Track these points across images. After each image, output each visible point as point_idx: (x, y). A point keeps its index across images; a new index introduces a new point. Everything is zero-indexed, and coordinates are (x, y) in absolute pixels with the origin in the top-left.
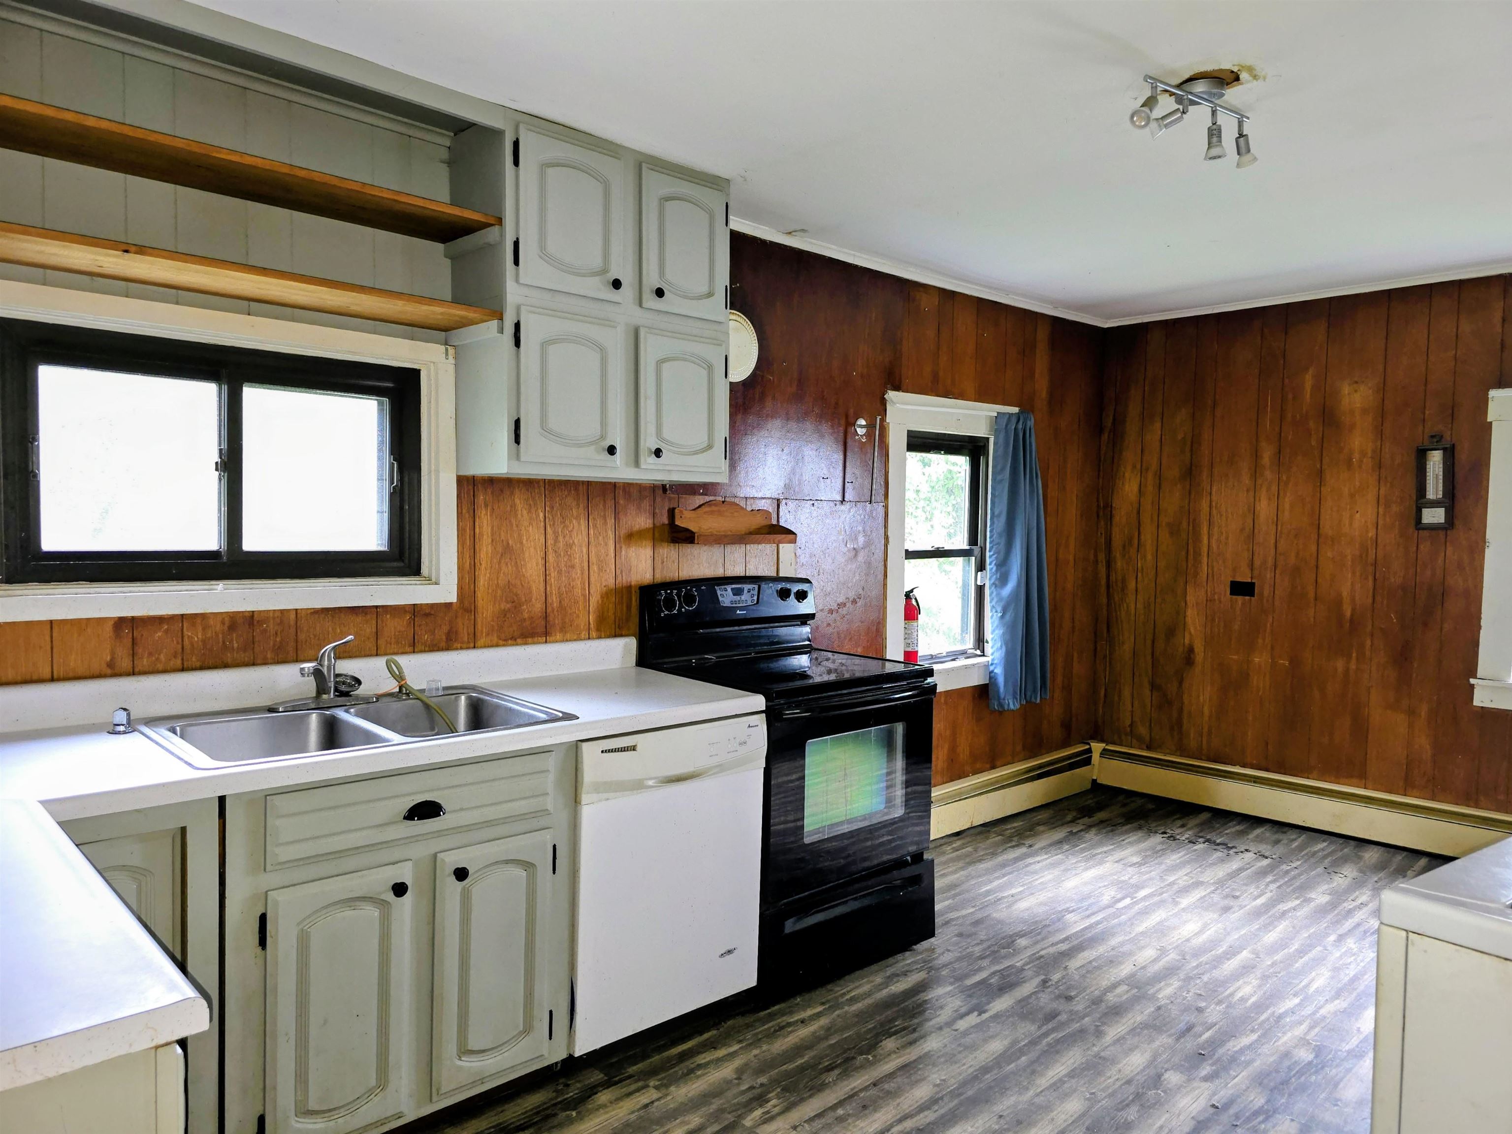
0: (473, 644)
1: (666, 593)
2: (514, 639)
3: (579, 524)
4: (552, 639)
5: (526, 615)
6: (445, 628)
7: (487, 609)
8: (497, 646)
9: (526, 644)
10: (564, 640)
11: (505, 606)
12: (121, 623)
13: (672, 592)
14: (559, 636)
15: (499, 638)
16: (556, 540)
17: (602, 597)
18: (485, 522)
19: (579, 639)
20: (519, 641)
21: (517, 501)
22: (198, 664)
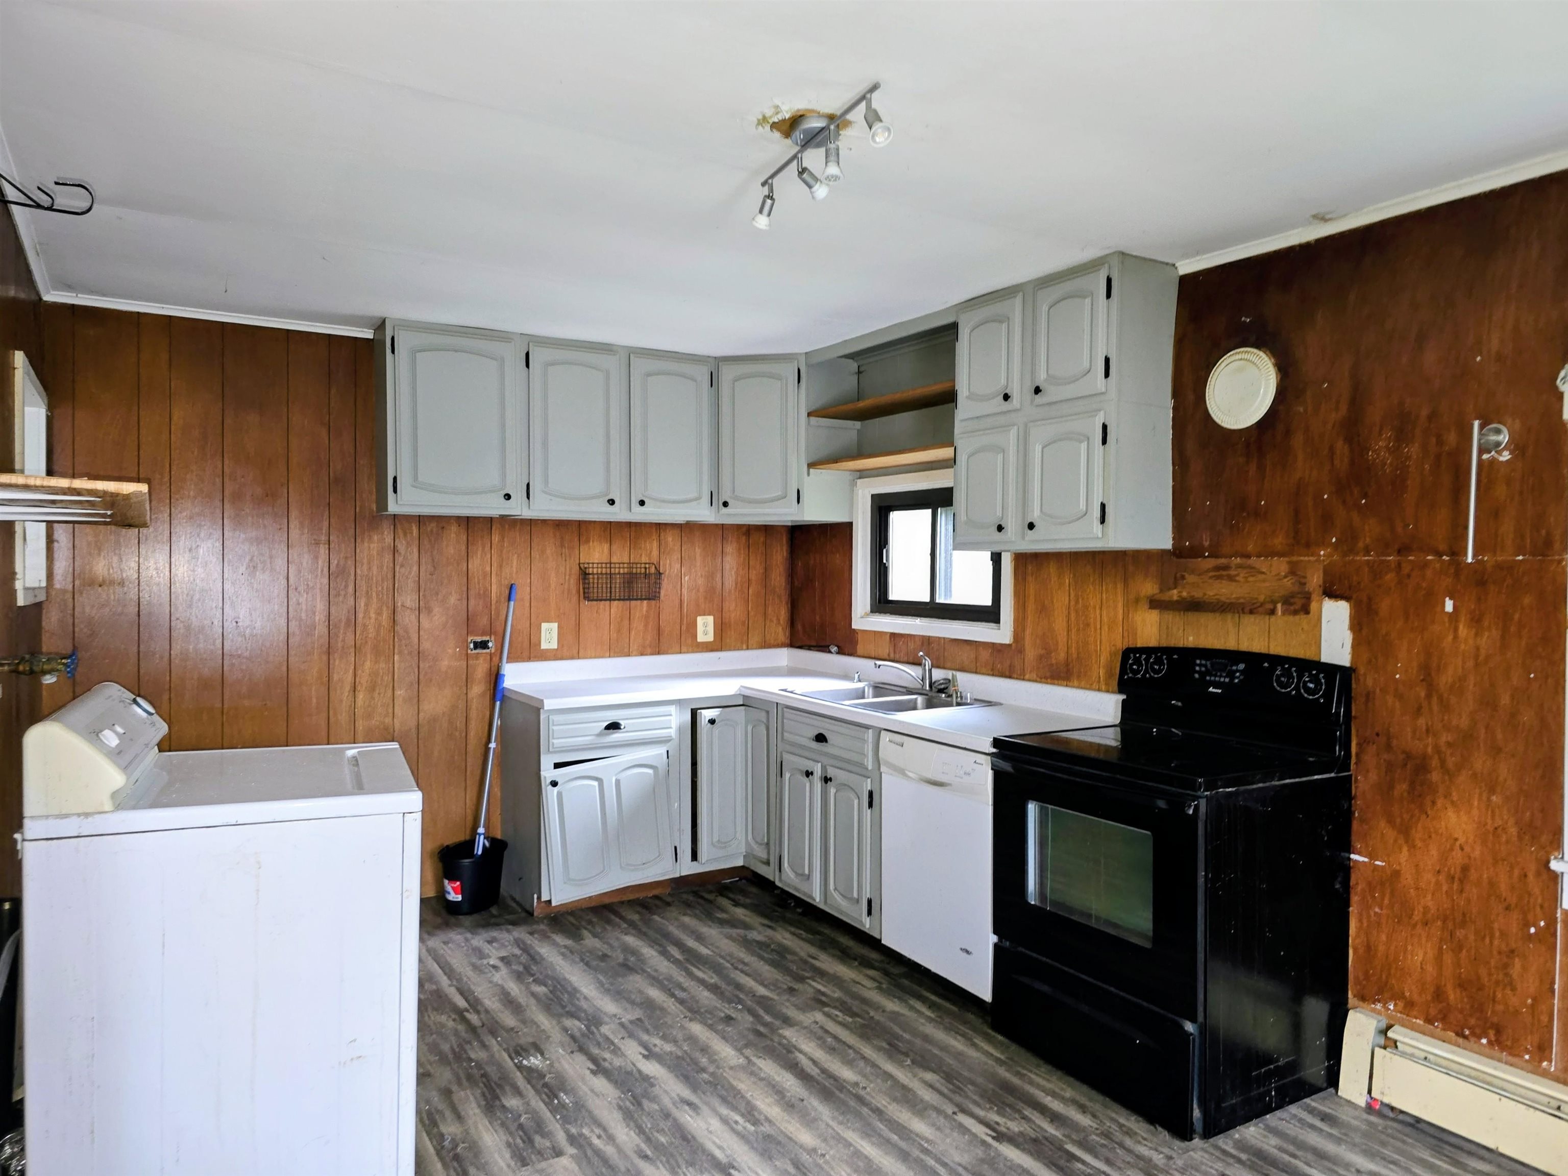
0: (1021, 677)
1: (1135, 656)
2: (1046, 678)
3: (1095, 589)
4: (1071, 684)
5: (1054, 661)
6: (1008, 662)
7: (1031, 653)
8: (1035, 681)
9: (1053, 684)
10: (1079, 687)
11: (1043, 652)
12: (893, 636)
13: (1140, 657)
14: (1076, 683)
15: (1037, 676)
16: (1077, 602)
17: (1110, 654)
18: (1032, 588)
19: (1090, 689)
20: (1049, 680)
21: (1051, 570)
22: (905, 659)
